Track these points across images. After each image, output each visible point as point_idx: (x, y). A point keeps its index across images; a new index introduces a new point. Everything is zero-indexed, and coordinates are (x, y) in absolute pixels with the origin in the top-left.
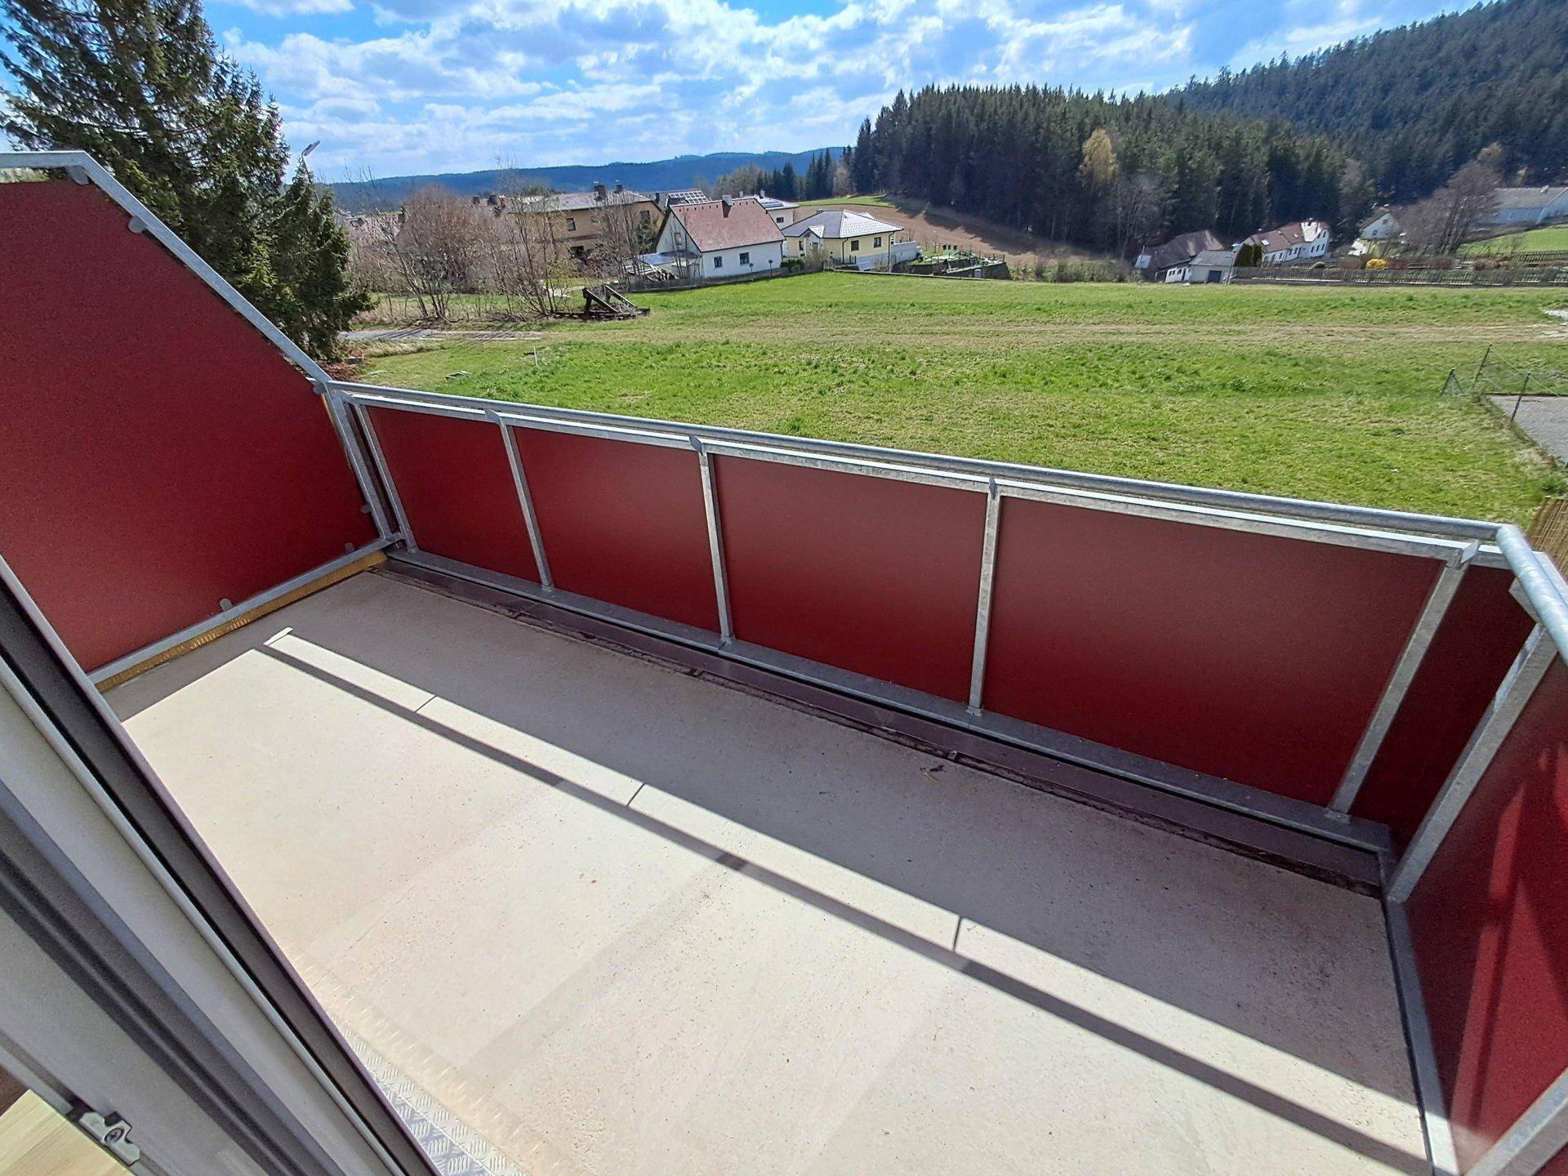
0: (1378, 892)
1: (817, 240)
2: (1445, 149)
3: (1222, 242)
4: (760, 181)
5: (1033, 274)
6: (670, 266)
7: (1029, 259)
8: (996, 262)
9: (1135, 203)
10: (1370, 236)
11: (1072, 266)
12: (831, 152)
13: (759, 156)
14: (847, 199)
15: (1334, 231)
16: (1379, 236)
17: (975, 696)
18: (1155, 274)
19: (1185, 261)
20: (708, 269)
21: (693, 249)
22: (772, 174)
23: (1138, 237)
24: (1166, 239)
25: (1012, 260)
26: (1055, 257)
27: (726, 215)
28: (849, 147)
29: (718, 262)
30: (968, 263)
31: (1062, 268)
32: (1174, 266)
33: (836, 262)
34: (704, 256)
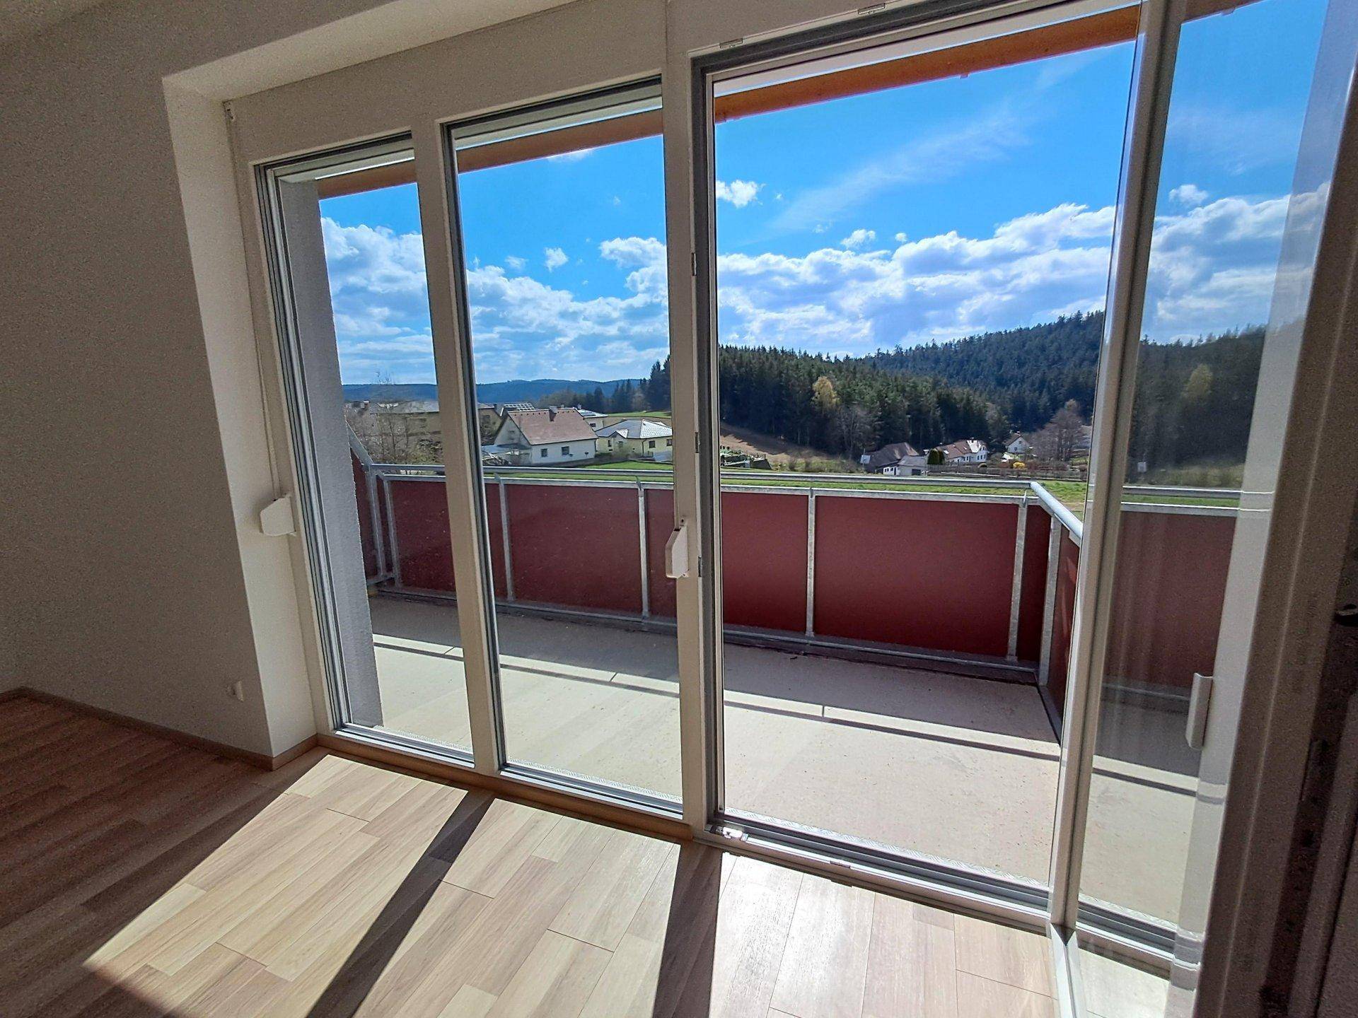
0: (1036, 685)
1: (622, 440)
2: (1045, 399)
3: (918, 451)
4: (575, 399)
5: (788, 468)
6: (505, 454)
7: (783, 458)
8: (759, 459)
9: (854, 423)
10: (1013, 451)
11: (815, 463)
12: (631, 382)
13: (574, 383)
14: (644, 413)
15: (989, 447)
16: (1018, 451)
17: (810, 625)
18: (875, 468)
19: (895, 463)
20: (535, 456)
21: (524, 443)
22: (585, 394)
23: (860, 445)
24: (879, 448)
25: (770, 458)
26: (802, 456)
27: (552, 420)
28: (644, 379)
29: (544, 453)
30: (739, 459)
31: (808, 464)
32: (888, 466)
33: (638, 456)
34: (534, 448)
